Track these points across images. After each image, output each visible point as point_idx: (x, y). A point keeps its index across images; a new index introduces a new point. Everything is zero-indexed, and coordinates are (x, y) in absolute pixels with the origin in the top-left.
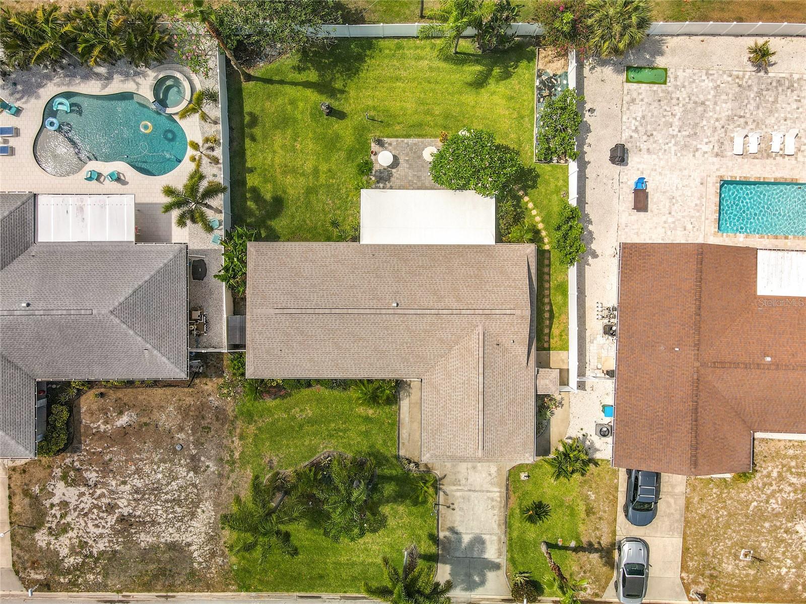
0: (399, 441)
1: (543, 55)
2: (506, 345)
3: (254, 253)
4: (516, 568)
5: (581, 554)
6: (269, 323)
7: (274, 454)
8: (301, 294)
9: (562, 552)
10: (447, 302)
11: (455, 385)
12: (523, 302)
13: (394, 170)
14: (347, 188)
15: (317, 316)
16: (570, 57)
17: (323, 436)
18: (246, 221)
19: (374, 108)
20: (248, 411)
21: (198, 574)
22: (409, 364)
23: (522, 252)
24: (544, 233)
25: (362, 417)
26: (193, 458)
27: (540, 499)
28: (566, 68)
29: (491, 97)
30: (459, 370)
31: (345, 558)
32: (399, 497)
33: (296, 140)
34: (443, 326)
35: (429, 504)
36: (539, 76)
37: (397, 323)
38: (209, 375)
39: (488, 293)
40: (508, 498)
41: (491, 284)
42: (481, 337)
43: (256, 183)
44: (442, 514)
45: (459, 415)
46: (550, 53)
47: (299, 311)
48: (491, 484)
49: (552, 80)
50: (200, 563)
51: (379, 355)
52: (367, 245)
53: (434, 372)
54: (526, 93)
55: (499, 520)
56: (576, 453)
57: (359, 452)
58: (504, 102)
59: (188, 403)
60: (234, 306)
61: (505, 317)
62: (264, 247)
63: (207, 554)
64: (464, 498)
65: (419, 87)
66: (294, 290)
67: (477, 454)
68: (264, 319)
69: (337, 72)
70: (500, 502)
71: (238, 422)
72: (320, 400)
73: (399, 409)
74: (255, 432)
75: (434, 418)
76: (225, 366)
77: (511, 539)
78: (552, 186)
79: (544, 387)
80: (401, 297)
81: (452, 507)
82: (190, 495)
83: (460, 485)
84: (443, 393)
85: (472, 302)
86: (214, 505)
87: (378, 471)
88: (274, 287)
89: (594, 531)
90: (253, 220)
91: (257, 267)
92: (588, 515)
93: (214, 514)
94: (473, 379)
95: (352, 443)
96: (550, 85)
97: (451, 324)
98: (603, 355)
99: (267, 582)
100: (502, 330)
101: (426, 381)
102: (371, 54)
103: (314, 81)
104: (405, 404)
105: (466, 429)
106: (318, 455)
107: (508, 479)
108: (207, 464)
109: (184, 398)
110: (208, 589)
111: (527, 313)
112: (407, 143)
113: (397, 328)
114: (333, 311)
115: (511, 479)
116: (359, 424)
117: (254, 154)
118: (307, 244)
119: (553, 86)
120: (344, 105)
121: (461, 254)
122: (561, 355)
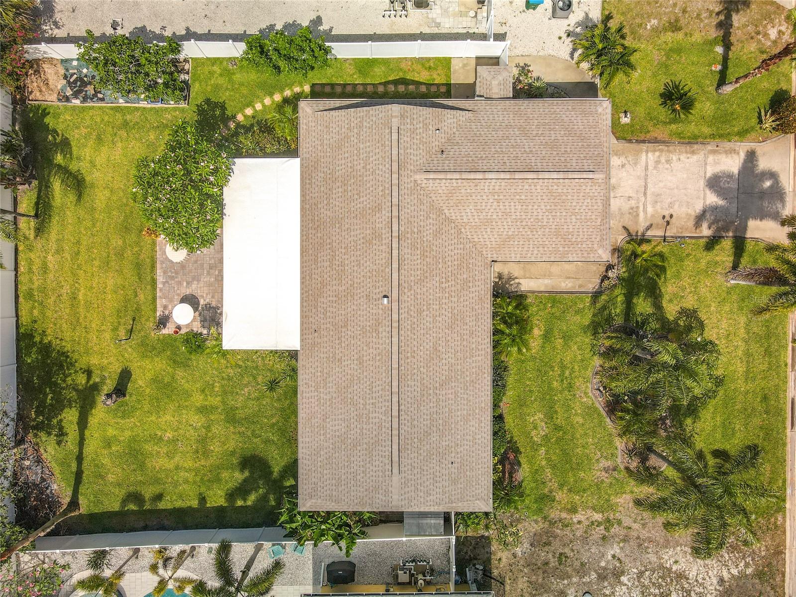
0: (576, 292)
1: (38, 94)
2: (443, 140)
3: (314, 501)
4: (753, 128)
5: (733, 39)
6: (413, 482)
7: (596, 465)
8: (371, 436)
9: (730, 64)
10: (381, 225)
11: (500, 214)
12: (380, 116)
13: (202, 302)
14: (227, 367)
15: (403, 413)
16: (39, 56)
17: (570, 397)
18: (273, 506)
19: (115, 329)
20: (536, 501)
21: (761, 568)
22: (471, 279)
23: (310, 119)
24: (288, 93)
25: (544, 343)
26: (602, 577)
27: (657, 96)
28: (55, 62)
29: (98, 167)
30: (479, 207)
31: (739, 365)
32: (654, 293)
33: (161, 439)
34: (416, 230)
35: (665, 250)
36: (67, 99)
37: (413, 297)
38: (486, 556)
39: (368, 167)
40: (655, 141)
41: (355, 163)
42: (432, 176)
43: (221, 493)
44: (678, 232)
45: (543, 207)
46: (35, 84)
47: (395, 439)
48: (636, 164)
49: (71, 80)
50: (747, 565)
51: (459, 322)
52: (302, 340)
53: (483, 243)
54: (92, 118)
55: (686, 152)
56: (597, 41)
57: (593, 347)
58: (104, 149)
59: (526, 585)
60: (391, 522)
61: (402, 141)
62: (305, 487)
63: (735, 556)
64: (656, 202)
65: (84, 268)
66: (365, 446)
67: (600, 181)
68: (407, 490)
69: (64, 381)
70: (661, 151)
71: (552, 516)
72: (521, 403)
73: (533, 292)
74: (565, 491)
75: (547, 243)
76: (475, 534)
77: (713, 136)
78: (221, 81)
79: (502, 87)
80: (374, 291)
81: (667, 218)
82: (653, 581)
83: (638, 207)
84: (512, 230)
85: (381, 188)
86: (666, 547)
87: (619, 321)
88: (362, 475)
89: (702, 21)
90: (271, 497)
91: (334, 499)
92: (680, 29)
93: (679, 548)
94: (491, 187)
95: (580, 357)
96: (79, 83)
97: (412, 220)
98: (457, 9)
99: (772, 472)
100: (421, 146)
101: (495, 255)
102: (40, 334)
103: (77, 414)
104: (526, 285)
105: (564, 197)
106: (597, 405)
107: (630, 141)
108: (610, 557)
109: (519, 590)
110: (781, 553)
111: (396, 108)
112: (164, 283)
113: (419, 297)
114: (395, 389)
115: (629, 137)
116: (554, 348)
117: (181, 496)
118: (300, 426)
119: (80, 79)
120: (110, 373)
121: (313, 206)
122: (457, 67)
